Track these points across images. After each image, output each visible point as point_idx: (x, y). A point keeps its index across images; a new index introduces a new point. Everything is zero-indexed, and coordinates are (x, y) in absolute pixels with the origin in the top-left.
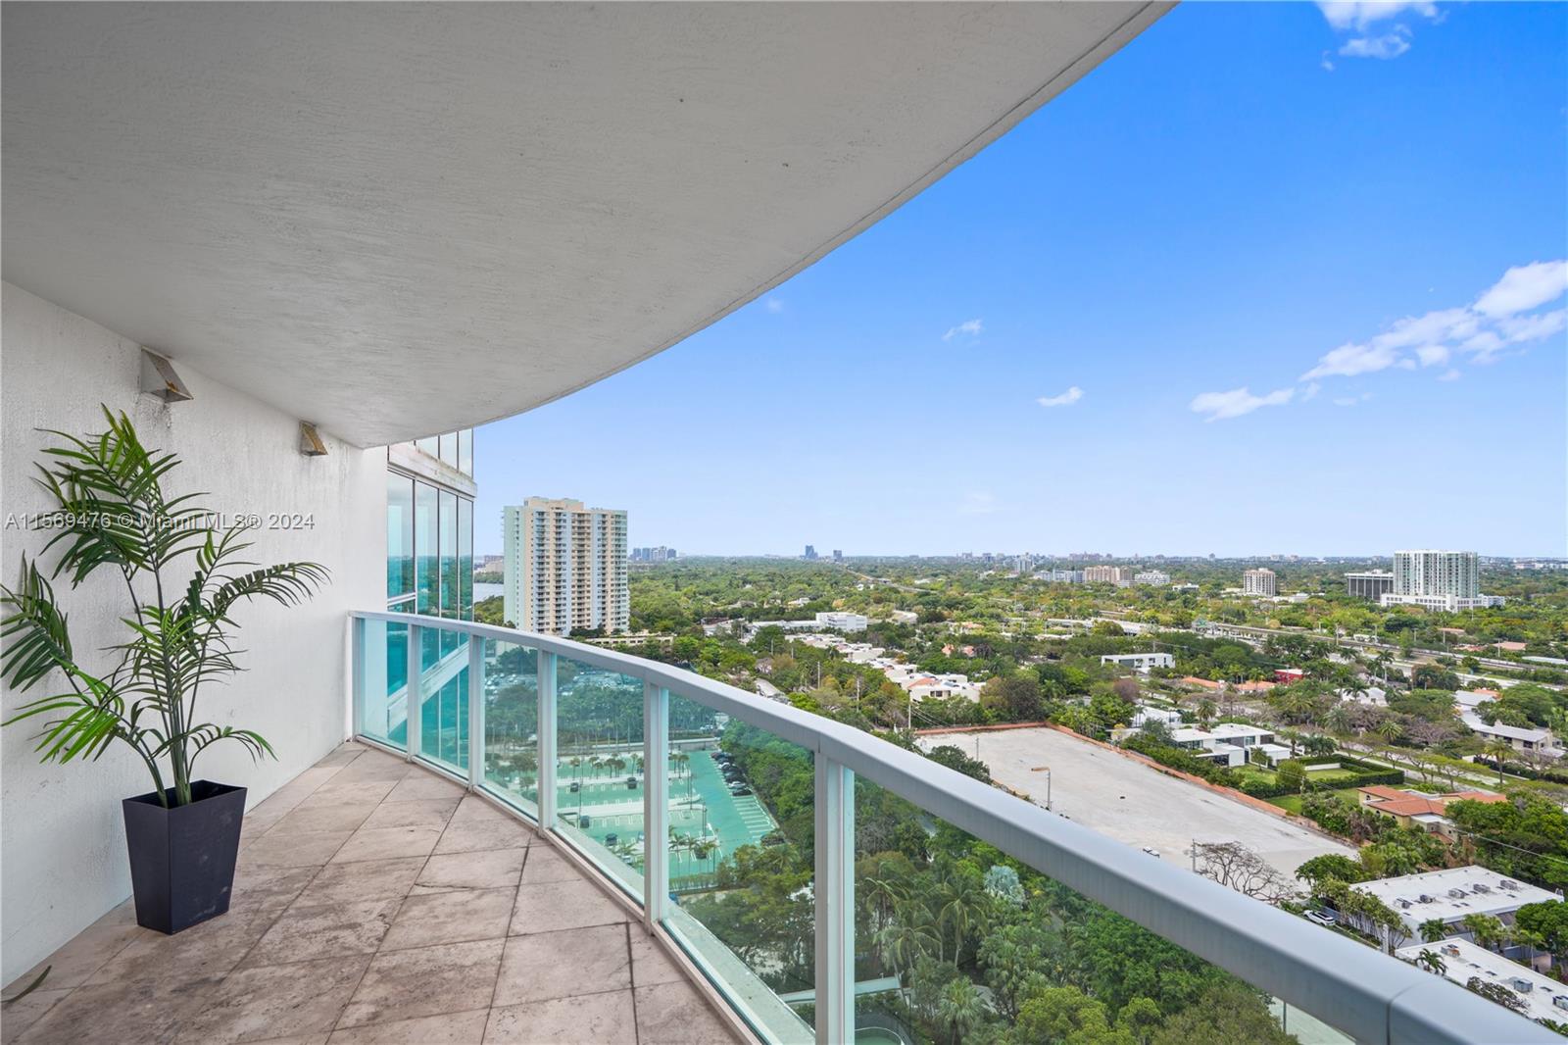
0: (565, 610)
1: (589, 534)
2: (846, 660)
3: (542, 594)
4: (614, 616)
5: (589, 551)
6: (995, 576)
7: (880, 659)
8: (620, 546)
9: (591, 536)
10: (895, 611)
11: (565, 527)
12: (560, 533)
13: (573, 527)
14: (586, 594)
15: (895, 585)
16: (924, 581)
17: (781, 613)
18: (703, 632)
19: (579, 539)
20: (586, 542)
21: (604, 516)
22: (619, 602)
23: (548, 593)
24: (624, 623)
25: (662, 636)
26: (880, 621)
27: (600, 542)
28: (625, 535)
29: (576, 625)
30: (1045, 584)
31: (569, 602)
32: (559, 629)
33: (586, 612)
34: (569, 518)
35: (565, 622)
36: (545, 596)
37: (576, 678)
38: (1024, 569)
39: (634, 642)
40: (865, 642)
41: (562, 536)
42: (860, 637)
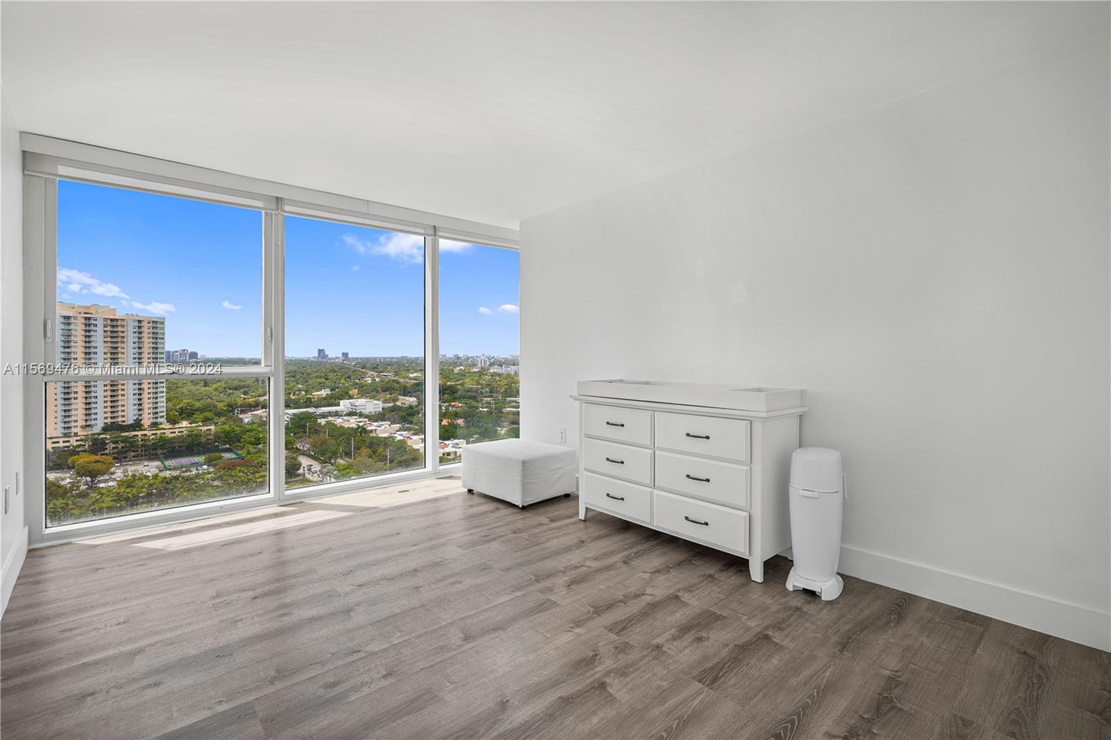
0: (96, 408)
1: (123, 337)
2: (371, 435)
3: (68, 393)
4: (151, 411)
5: (123, 353)
6: (464, 370)
7: (399, 433)
8: (157, 348)
9: (125, 340)
10: (400, 397)
11: (95, 331)
12: (89, 336)
13: (105, 331)
14: (120, 392)
15: (396, 378)
16: (415, 375)
17: (309, 403)
18: (241, 420)
19: (112, 342)
20: (120, 345)
21: (140, 322)
22: (157, 398)
23: (76, 393)
24: (162, 417)
25: (204, 425)
26: (392, 404)
27: (136, 345)
28: (163, 339)
29: (109, 421)
30: (499, 375)
31: (100, 400)
32: (89, 426)
33: (120, 408)
34: (100, 323)
35: (96, 419)
36: (73, 395)
37: (112, 470)
38: (483, 365)
39: (175, 432)
40: (385, 421)
41: (92, 339)
42: (380, 417)
